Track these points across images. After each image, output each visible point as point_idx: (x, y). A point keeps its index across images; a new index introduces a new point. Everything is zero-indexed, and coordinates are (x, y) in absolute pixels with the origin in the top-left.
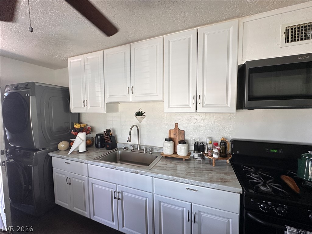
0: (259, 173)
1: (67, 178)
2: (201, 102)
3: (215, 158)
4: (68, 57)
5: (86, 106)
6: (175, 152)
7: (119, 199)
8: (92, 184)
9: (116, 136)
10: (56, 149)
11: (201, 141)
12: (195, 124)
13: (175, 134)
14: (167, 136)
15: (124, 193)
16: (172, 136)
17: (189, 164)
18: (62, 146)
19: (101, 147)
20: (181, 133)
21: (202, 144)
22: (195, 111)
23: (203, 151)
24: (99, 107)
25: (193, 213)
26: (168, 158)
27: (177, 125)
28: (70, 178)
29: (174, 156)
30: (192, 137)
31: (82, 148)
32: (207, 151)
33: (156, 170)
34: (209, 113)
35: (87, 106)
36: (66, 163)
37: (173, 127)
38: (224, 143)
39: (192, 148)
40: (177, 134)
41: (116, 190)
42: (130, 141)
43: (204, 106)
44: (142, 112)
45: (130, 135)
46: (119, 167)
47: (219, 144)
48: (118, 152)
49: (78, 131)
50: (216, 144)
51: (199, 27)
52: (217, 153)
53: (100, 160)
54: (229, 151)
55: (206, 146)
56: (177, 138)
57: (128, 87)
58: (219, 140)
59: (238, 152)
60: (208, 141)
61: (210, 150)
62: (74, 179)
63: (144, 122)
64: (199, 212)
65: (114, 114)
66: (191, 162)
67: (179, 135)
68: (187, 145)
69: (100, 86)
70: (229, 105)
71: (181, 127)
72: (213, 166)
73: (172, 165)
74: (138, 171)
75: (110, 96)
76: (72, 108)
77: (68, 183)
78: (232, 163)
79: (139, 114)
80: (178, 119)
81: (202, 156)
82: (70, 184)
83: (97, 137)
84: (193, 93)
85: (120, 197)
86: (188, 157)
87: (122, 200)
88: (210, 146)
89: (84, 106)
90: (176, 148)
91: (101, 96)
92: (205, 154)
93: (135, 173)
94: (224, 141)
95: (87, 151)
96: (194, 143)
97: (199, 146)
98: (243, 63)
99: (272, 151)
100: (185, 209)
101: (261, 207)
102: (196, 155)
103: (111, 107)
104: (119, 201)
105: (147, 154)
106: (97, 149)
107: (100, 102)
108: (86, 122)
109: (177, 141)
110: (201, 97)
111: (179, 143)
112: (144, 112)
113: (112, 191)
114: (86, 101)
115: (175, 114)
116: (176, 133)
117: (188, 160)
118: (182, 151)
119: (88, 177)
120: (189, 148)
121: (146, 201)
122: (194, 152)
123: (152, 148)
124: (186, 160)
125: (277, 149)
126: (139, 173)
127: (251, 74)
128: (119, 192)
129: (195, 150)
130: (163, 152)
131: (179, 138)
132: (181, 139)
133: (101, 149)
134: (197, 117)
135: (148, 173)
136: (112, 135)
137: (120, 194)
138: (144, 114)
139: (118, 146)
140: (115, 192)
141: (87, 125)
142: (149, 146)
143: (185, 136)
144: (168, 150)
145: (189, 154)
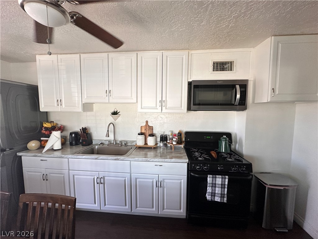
0: (203, 157)
1: (44, 175)
2: (165, 105)
3: (174, 145)
4: (36, 54)
5: (59, 105)
6: (146, 144)
7: (101, 183)
8: (74, 176)
9: (91, 133)
10: (26, 149)
11: (165, 134)
12: (161, 121)
13: (145, 130)
14: (139, 132)
15: (106, 178)
16: (143, 131)
17: (156, 150)
18: (33, 145)
19: (77, 144)
20: (150, 128)
21: (165, 136)
22: (161, 111)
23: (167, 141)
24: (76, 106)
25: (160, 181)
26: (140, 148)
27: (147, 122)
28: (47, 175)
29: (145, 146)
30: (158, 131)
31: (58, 146)
32: (169, 141)
33: (132, 156)
34: (171, 113)
35: (61, 105)
36: (42, 160)
37: (144, 124)
38: (180, 134)
39: (159, 139)
40: (147, 130)
41: (98, 177)
42: (108, 136)
43: (167, 108)
44: (117, 111)
45: (108, 131)
46: (101, 157)
47: (177, 135)
48: (95, 147)
49: (50, 129)
50: (176, 135)
51: (163, 51)
52: (175, 141)
53: (80, 154)
54: (184, 139)
55: (168, 137)
56: (147, 132)
57: (106, 90)
58: (177, 132)
59: (189, 140)
60: (170, 134)
61: (171, 139)
62: (51, 175)
63: (119, 120)
64: (164, 179)
65: (89, 113)
66: (158, 149)
67: (149, 130)
68: (154, 137)
69: (76, 87)
70: (183, 108)
71: (150, 124)
72: (173, 150)
73: (144, 152)
74: (119, 158)
75: (87, 97)
76: (42, 107)
77: (44, 180)
78: (185, 148)
79: (115, 113)
80: (148, 117)
81: (166, 145)
82: (47, 180)
83: (72, 135)
84: (159, 98)
85: (102, 182)
86: (155, 146)
87: (104, 184)
88: (171, 137)
89: (58, 105)
90: (146, 140)
91: (78, 97)
92: (168, 142)
93: (115, 160)
94: (180, 132)
95: (62, 148)
96: (160, 136)
97: (164, 137)
98: (190, 80)
99: (208, 137)
100: (154, 180)
101: (197, 168)
102: (161, 144)
103: (87, 107)
104: (102, 185)
105: (122, 147)
106: (71, 146)
107: (77, 102)
108: (56, 121)
109: (147, 135)
110: (165, 102)
111: (149, 136)
112: (119, 112)
113: (94, 179)
114: (61, 100)
115: (146, 113)
116: (147, 128)
117: (155, 148)
118: (151, 142)
119: (69, 170)
120: (156, 140)
121: (125, 180)
122: (160, 142)
123: (127, 142)
124: (154, 148)
125: (210, 136)
126: (119, 160)
127: (195, 89)
128: (101, 178)
129: (160, 141)
130: (136, 144)
131: (149, 133)
132: (150, 133)
133: (76, 146)
134: (163, 116)
135: (127, 158)
136: (88, 133)
137: (102, 180)
138: (119, 114)
139: (94, 143)
140: (97, 178)
141: (57, 124)
142: (124, 141)
143: (154, 130)
144: (140, 141)
145: (156, 144)
